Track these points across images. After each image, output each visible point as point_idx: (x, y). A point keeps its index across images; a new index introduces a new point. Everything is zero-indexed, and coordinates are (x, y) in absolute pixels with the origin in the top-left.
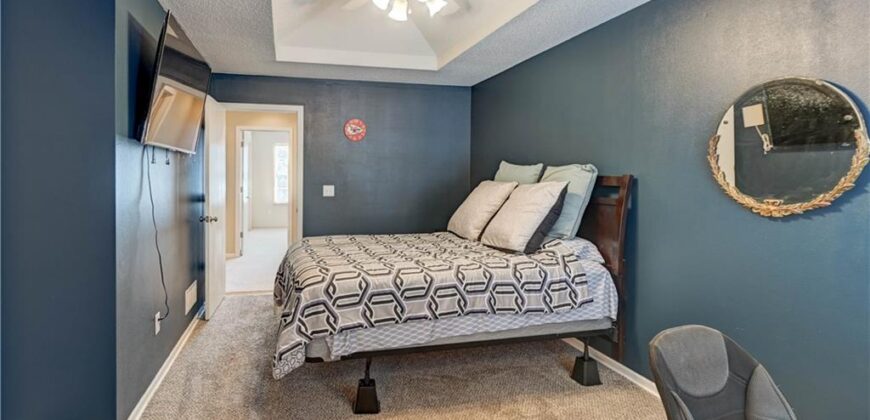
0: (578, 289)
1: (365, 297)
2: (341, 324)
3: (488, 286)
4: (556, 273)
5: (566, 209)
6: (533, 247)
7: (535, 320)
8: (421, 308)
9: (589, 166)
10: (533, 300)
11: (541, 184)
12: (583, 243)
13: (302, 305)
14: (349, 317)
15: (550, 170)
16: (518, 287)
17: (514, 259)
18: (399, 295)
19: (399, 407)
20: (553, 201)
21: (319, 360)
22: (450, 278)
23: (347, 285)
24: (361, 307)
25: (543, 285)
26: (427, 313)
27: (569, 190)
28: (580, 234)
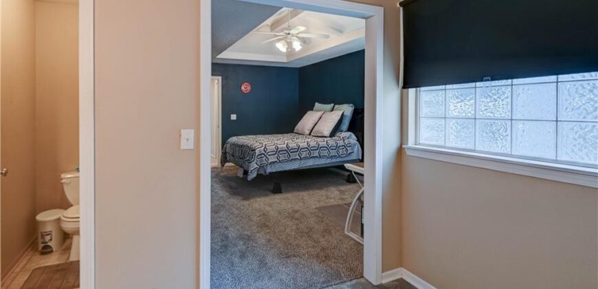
0: (348, 148)
1: (277, 151)
2: (270, 161)
3: (319, 148)
4: (341, 143)
5: (343, 121)
6: (332, 134)
7: (334, 160)
8: (296, 156)
9: (351, 105)
10: (333, 153)
11: (333, 112)
12: (349, 133)
13: (257, 154)
14: (273, 159)
15: (337, 106)
16: (328, 148)
17: (326, 139)
18: (288, 150)
19: (287, 191)
20: (339, 118)
21: (262, 174)
22: (305, 145)
23: (271, 148)
24: (276, 155)
25: (337, 147)
26: (298, 157)
27: (345, 114)
28: (349, 130)
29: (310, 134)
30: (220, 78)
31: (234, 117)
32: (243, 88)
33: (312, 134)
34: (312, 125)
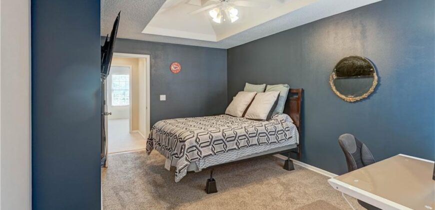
0: (287, 133)
1: (212, 142)
2: (203, 155)
3: (257, 134)
4: (279, 127)
5: (279, 102)
6: (269, 118)
7: (273, 147)
8: (233, 145)
9: (286, 85)
10: (273, 139)
11: (267, 93)
12: (286, 115)
13: (187, 148)
14: (206, 152)
15: (269, 87)
16: (267, 134)
17: (264, 123)
18: (224, 140)
20: (276, 99)
21: (193, 172)
22: (242, 132)
23: (204, 138)
24: (211, 147)
25: (276, 132)
26: (235, 147)
27: (280, 95)
28: (284, 112)
29: (243, 116)
30: (148, 57)
31: (163, 98)
32: (173, 68)
33: (246, 116)
34: (245, 107)
